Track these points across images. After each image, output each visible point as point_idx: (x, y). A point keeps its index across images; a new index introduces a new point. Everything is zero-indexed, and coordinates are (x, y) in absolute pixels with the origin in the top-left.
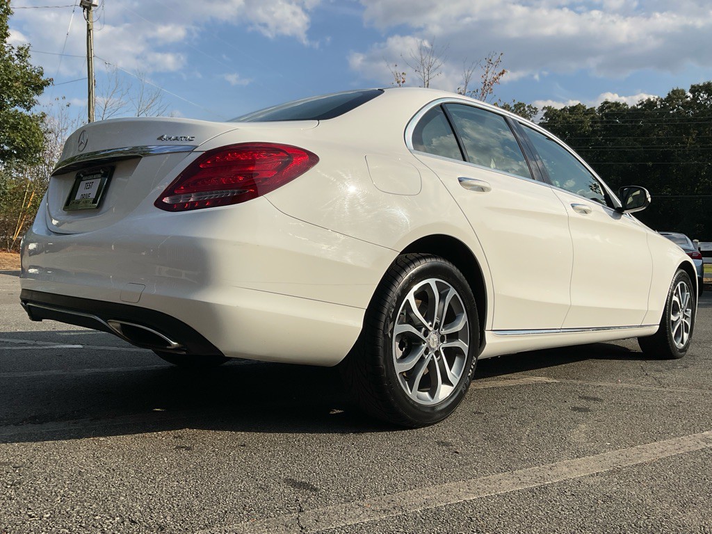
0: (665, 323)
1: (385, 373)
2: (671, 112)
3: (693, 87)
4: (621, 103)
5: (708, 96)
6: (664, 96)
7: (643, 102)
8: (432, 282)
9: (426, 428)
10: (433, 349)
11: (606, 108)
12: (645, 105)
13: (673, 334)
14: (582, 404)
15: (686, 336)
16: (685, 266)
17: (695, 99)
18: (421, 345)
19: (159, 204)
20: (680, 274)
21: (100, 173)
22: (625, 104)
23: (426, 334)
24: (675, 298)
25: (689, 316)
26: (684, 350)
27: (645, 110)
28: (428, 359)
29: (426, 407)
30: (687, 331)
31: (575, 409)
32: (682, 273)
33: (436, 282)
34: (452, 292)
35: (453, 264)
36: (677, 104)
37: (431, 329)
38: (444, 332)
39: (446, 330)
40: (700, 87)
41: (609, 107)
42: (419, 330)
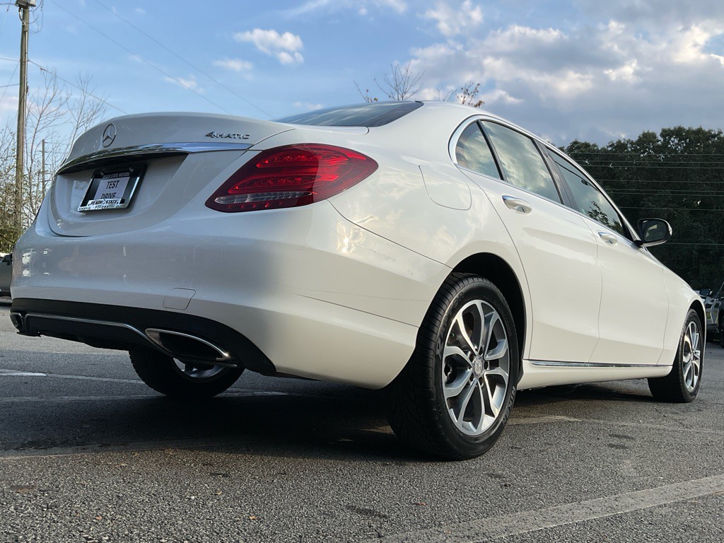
0: (678, 364)
1: (435, 397)
2: (642, 155)
3: (664, 131)
4: (591, 144)
5: (679, 141)
6: (635, 139)
7: (613, 144)
8: (478, 303)
9: (470, 461)
10: (477, 375)
11: (576, 148)
12: (615, 147)
13: (685, 376)
14: (615, 441)
15: (696, 378)
16: (696, 305)
17: (666, 143)
18: (467, 369)
19: (211, 204)
20: (691, 313)
21: (129, 171)
22: (595, 145)
23: (471, 359)
24: (686, 339)
25: (699, 358)
26: (694, 393)
27: (615, 152)
28: (473, 385)
29: (471, 437)
30: (696, 374)
31: (611, 446)
32: (693, 312)
33: (482, 303)
34: (495, 316)
35: (498, 287)
36: (648, 147)
37: (476, 353)
38: (488, 358)
39: (490, 355)
40: (671, 131)
41: (579, 148)
42: (466, 353)
